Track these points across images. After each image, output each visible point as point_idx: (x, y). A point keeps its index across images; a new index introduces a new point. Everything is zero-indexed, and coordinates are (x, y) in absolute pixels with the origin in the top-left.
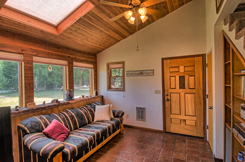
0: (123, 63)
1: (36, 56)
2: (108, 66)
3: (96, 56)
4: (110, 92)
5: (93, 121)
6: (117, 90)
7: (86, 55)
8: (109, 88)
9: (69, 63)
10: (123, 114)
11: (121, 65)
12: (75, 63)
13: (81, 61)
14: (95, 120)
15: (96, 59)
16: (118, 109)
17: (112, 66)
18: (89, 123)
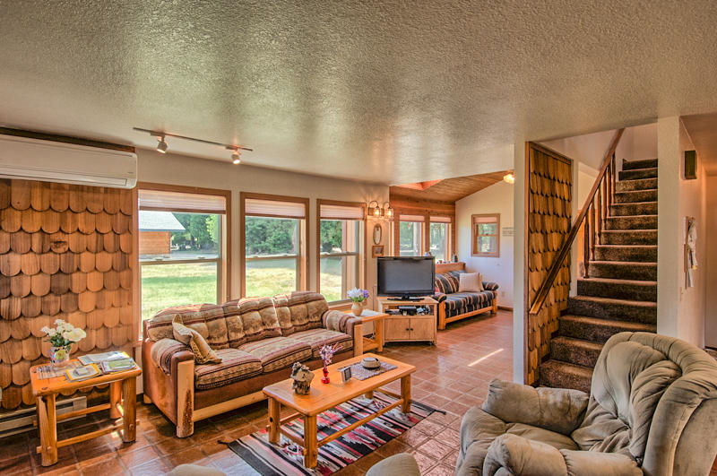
0: (498, 216)
1: (402, 214)
2: (474, 218)
3: (454, 204)
4: (476, 259)
5: (457, 290)
6: (487, 255)
7: (443, 205)
8: (475, 251)
9: (425, 219)
10: (496, 287)
11: (494, 219)
12: (432, 218)
13: (438, 214)
14: (460, 290)
15: (454, 208)
16: (488, 280)
17: (479, 220)
18: (454, 292)
